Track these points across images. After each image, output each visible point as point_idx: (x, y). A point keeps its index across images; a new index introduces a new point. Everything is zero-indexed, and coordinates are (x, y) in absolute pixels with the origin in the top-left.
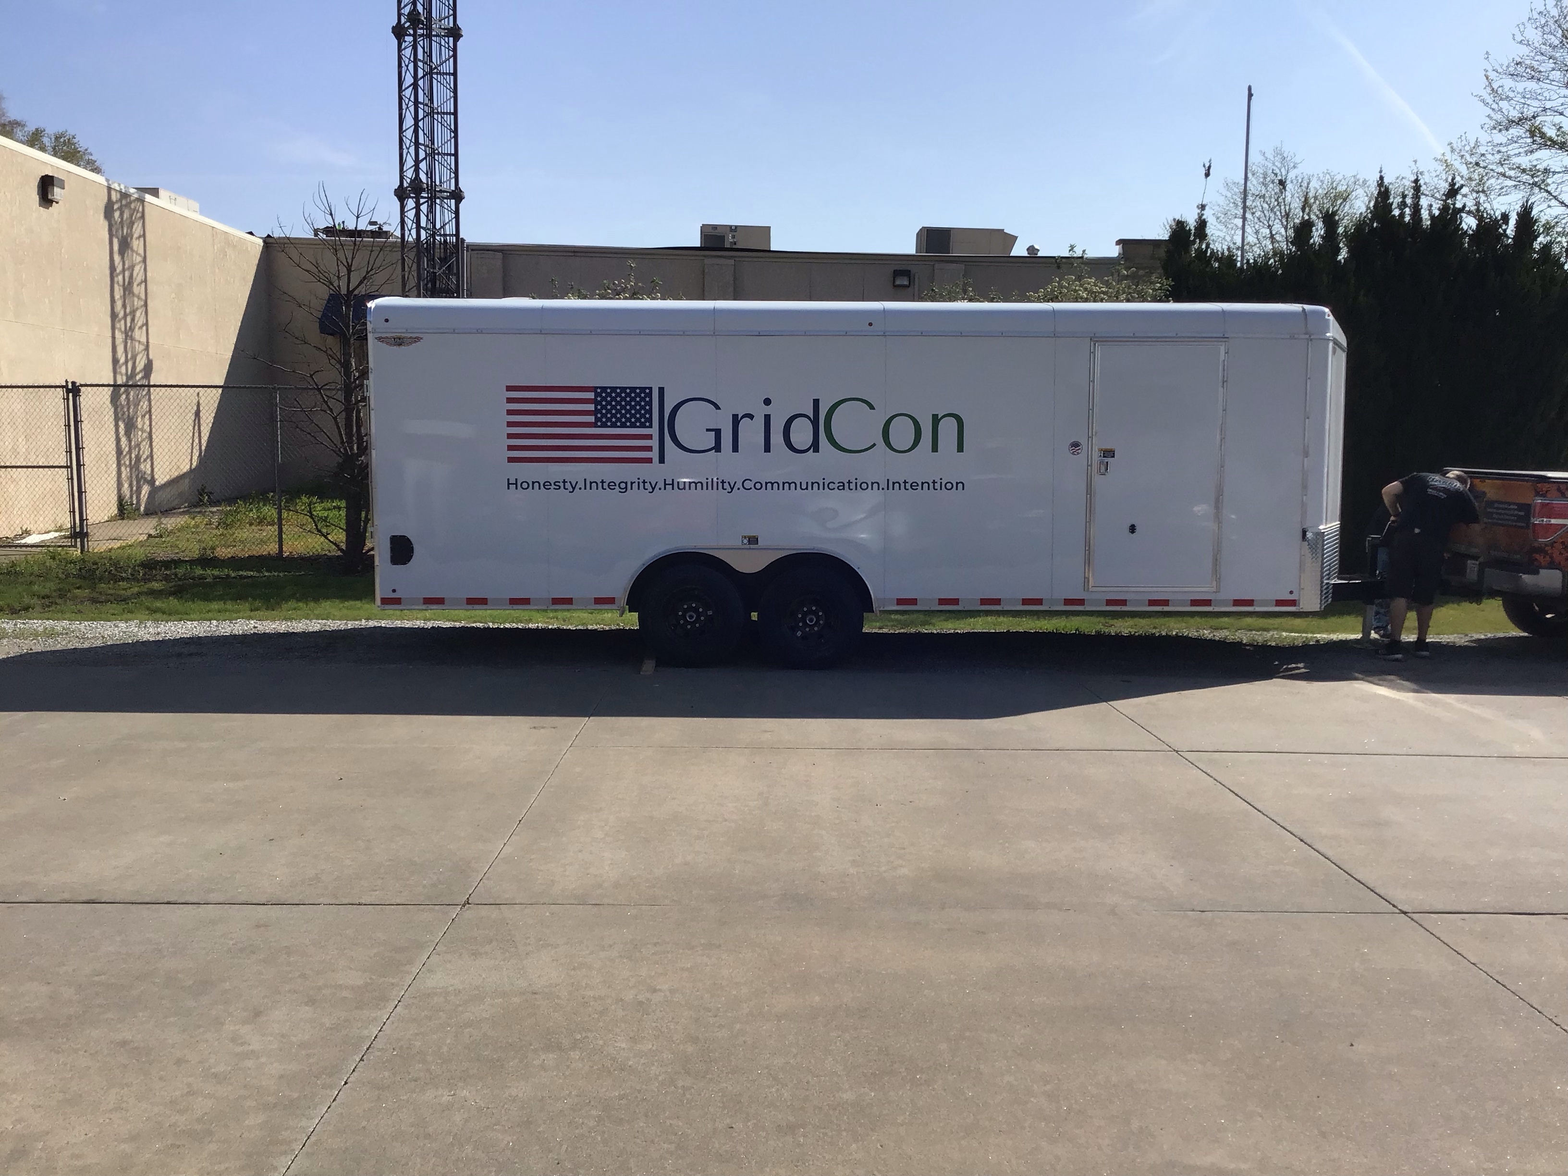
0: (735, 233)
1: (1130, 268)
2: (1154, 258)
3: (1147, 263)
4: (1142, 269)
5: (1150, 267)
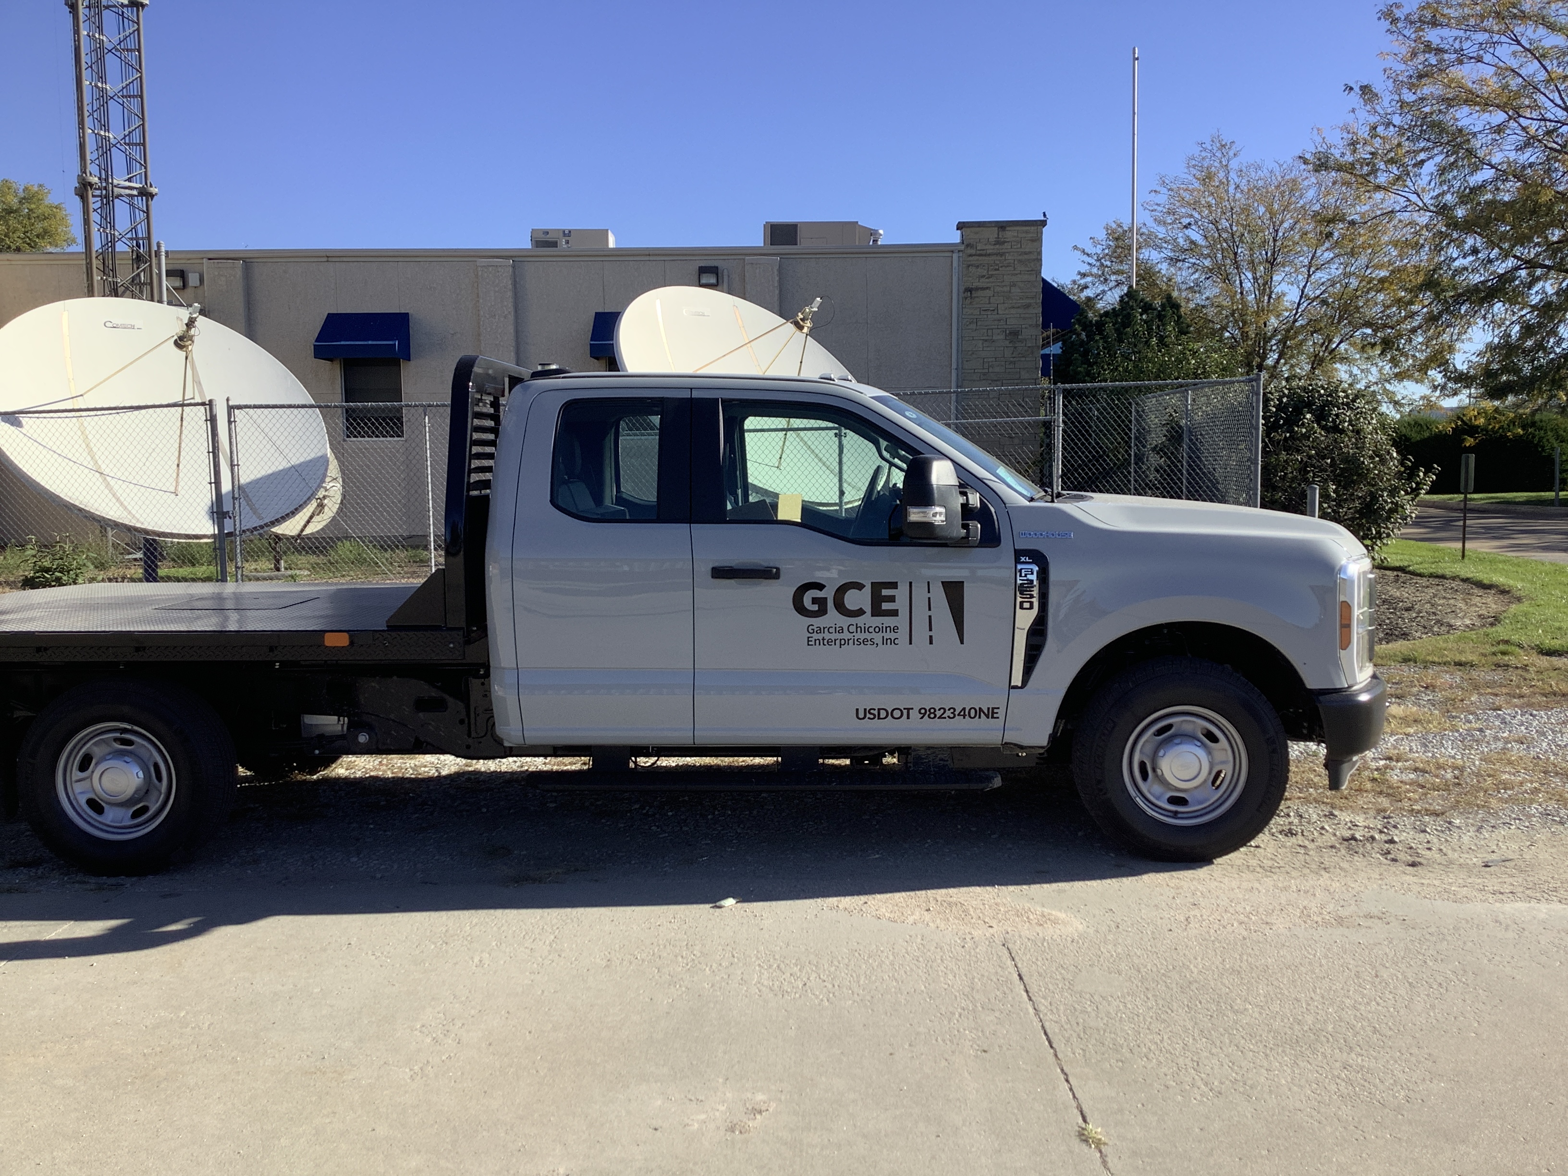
0: (567, 238)
1: (971, 255)
2: (998, 242)
3: (990, 249)
4: (985, 255)
5: (997, 254)
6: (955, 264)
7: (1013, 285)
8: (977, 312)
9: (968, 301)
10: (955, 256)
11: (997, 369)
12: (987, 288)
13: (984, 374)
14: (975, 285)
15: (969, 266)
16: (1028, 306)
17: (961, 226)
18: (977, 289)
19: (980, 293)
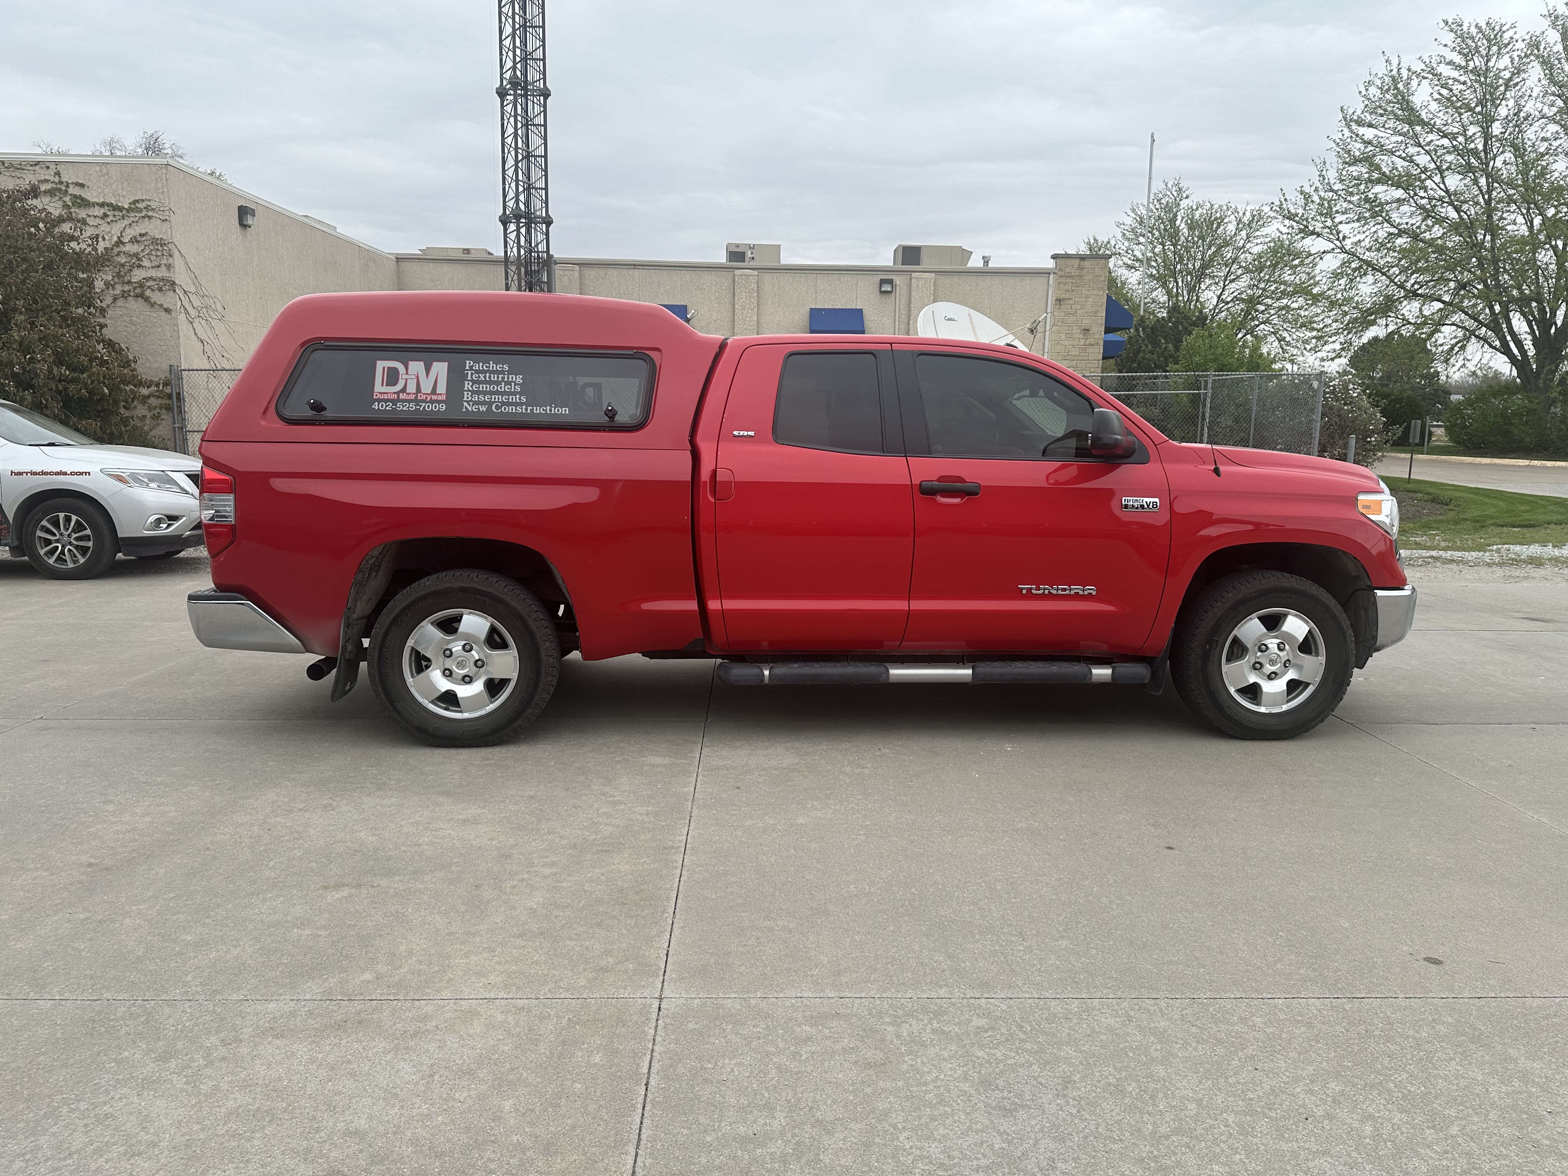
0: (752, 250)
1: (1061, 277)
2: (1080, 268)
3: (1074, 272)
4: (1071, 277)
5: (1077, 276)
6: (1051, 282)
7: (1087, 297)
8: (1063, 314)
9: (1058, 306)
10: (1052, 276)
11: (1074, 353)
12: (1070, 299)
13: (1065, 356)
14: (1063, 296)
15: (1059, 283)
16: (1096, 312)
17: (1054, 257)
18: (1063, 300)
19: (1067, 302)
